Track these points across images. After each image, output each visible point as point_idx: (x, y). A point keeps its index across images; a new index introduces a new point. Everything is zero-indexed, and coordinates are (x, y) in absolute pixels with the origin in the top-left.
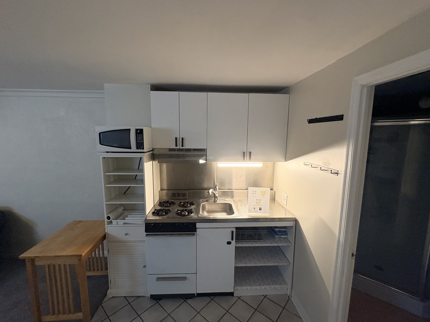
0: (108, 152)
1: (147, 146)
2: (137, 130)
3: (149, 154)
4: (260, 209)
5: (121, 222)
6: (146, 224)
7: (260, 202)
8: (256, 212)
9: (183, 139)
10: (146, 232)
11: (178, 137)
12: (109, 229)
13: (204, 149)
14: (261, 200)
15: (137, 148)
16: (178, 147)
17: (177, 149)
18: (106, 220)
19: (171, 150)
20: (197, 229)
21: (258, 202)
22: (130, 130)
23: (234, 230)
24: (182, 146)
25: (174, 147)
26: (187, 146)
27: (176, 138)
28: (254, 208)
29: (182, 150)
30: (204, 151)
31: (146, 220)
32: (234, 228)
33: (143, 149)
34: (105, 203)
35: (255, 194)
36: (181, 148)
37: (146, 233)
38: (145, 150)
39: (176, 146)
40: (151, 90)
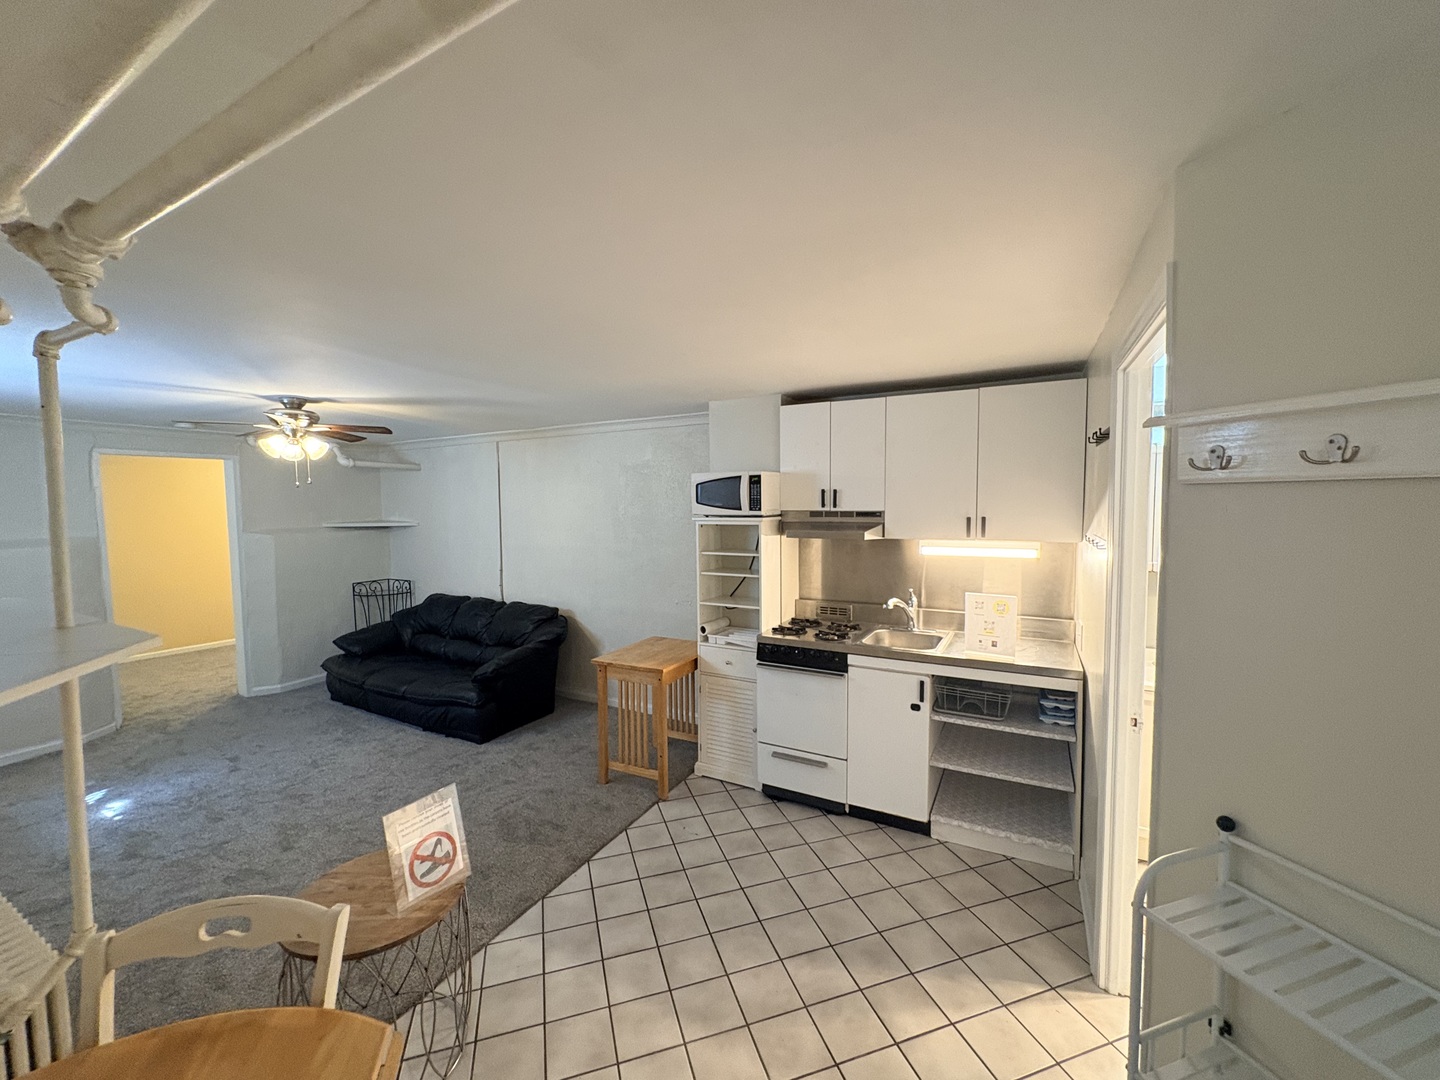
0: (707, 516)
1: (767, 506)
2: (751, 477)
3: (772, 521)
4: (994, 645)
5: (722, 639)
6: (759, 644)
7: (993, 629)
8: (985, 650)
9: (835, 491)
10: (758, 658)
11: (827, 489)
12: (704, 652)
13: (880, 512)
14: (995, 625)
15: (751, 509)
16: (826, 509)
17: (826, 512)
18: (700, 632)
19: (814, 514)
20: (850, 668)
21: (990, 626)
22: (740, 477)
23: (928, 682)
24: (835, 506)
25: (820, 509)
26: (842, 507)
27: (823, 491)
28: (980, 641)
29: (835, 514)
30: (880, 516)
31: (760, 637)
32: (927, 675)
33: (760, 509)
34: (699, 603)
35: (982, 608)
36: (833, 509)
37: (758, 662)
38: (762, 513)
39: (823, 505)
40: (782, 405)
